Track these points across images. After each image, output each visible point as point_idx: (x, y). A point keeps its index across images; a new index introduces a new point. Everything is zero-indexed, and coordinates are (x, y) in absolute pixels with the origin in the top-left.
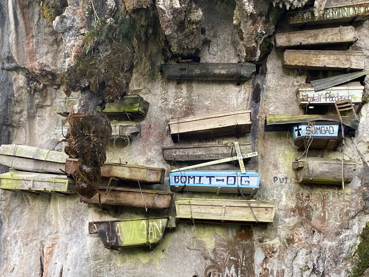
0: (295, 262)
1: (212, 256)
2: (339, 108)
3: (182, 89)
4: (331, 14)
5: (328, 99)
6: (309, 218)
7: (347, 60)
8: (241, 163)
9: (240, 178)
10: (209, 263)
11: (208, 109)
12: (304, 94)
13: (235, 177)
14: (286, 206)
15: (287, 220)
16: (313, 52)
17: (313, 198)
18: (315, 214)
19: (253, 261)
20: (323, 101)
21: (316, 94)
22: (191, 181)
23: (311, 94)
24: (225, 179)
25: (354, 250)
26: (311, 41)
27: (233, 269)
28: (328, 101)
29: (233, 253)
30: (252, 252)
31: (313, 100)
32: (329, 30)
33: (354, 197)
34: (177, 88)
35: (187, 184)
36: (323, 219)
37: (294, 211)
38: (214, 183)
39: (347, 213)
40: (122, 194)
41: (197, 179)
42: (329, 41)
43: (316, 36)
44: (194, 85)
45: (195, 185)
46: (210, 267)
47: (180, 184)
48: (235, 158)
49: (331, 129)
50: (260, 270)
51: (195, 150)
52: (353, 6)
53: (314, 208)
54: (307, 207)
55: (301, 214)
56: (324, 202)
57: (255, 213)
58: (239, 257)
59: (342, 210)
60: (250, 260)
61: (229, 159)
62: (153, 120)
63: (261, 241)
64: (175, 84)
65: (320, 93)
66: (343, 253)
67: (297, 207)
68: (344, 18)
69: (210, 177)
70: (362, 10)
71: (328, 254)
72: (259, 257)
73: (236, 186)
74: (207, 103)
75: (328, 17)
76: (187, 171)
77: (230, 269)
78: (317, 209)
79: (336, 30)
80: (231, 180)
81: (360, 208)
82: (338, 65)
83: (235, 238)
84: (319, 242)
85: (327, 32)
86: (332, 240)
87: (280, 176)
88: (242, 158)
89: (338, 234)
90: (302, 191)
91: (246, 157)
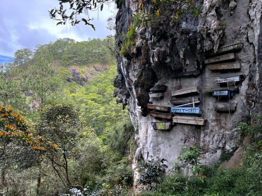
0: (214, 138)
1: (187, 134)
2: (228, 84)
3: (178, 81)
4: (224, 50)
5: (225, 81)
6: (220, 123)
7: (232, 66)
8: (194, 105)
9: (193, 110)
10: (186, 136)
11: (186, 87)
12: (216, 80)
13: (191, 110)
14: (212, 119)
15: (212, 124)
16: (219, 64)
17: (221, 116)
18: (223, 122)
19: (200, 137)
20: (223, 82)
21: (221, 79)
22: (178, 111)
23: (219, 80)
24: (188, 110)
25: (239, 135)
26: (217, 61)
27: (194, 139)
28: (225, 82)
29: (194, 133)
30: (200, 133)
31: (220, 82)
32: (223, 56)
33: (238, 116)
34: (176, 80)
35: (176, 112)
36: (226, 124)
37: (215, 121)
38: (185, 112)
39: (235, 122)
40: (159, 115)
41: (179, 110)
42: (224, 59)
43: (219, 59)
44: (182, 79)
45: (179, 112)
46: (186, 137)
47: (174, 112)
48: (192, 103)
49: (225, 92)
50: (203, 140)
51: (180, 101)
52: (233, 45)
53: (222, 120)
54: (219, 119)
55: (217, 122)
56: (226, 118)
57: (197, 122)
58: (195, 135)
59: (233, 121)
60: (199, 136)
61: (190, 104)
62: (169, 91)
63: (204, 130)
64: (176, 79)
65: (222, 79)
66: (234, 136)
67: (216, 119)
68: (229, 50)
69: (183, 110)
70: (236, 46)
71: (227, 136)
72: (202, 135)
73: (191, 113)
74: (186, 84)
75: (223, 51)
76: (176, 108)
77: (192, 138)
78: (223, 120)
79: (226, 55)
80: (190, 111)
81: (241, 120)
82: (229, 68)
83: (195, 128)
84: (223, 132)
85: (223, 57)
86: (229, 131)
87: (210, 108)
88: (194, 103)
89: (231, 129)
90: (217, 114)
91: (196, 103)
